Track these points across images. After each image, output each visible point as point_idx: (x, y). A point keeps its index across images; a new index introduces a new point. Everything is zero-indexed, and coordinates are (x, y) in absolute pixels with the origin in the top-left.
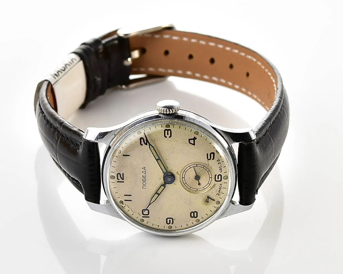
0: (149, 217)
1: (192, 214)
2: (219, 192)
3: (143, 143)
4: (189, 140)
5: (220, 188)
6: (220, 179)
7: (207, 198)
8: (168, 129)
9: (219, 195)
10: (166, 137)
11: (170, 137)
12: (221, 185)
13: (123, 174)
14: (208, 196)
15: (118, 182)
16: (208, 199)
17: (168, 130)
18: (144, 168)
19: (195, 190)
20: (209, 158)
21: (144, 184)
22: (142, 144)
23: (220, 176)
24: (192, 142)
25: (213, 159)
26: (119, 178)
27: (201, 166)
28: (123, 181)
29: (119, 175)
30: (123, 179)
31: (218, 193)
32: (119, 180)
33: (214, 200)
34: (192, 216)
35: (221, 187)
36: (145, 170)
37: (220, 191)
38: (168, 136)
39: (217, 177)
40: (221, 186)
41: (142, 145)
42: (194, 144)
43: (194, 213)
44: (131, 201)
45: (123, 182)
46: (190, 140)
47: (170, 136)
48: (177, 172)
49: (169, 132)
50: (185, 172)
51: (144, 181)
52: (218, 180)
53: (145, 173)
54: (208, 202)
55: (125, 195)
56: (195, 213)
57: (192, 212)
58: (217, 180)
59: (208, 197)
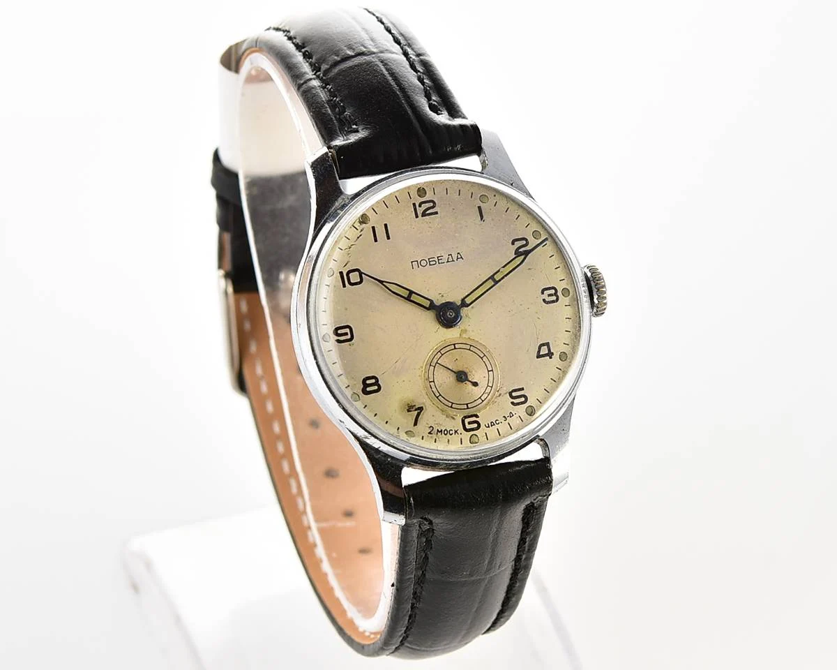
0: (344, 286)
1: (373, 381)
2: (438, 430)
3: (518, 244)
4: (547, 344)
5: (446, 432)
6: (468, 427)
7: (417, 407)
8: (559, 294)
9: (430, 433)
10: (543, 293)
11: (544, 300)
12: (456, 432)
13: (436, 213)
14: (422, 407)
15: (414, 204)
16: (416, 410)
17: (556, 294)
18: (459, 257)
19: (431, 376)
20: (514, 394)
21: (423, 263)
22: (516, 243)
23: (475, 425)
24: (544, 350)
25: (512, 403)
26: (425, 206)
27: (491, 379)
28: (420, 215)
29: (432, 204)
30: (424, 214)
31: (435, 430)
32: (420, 206)
33: (415, 424)
34: (368, 382)
35: (451, 432)
36: (455, 259)
37: (439, 434)
38: (545, 296)
39: (474, 419)
40: (454, 432)
41: (513, 243)
42: (539, 356)
43: (377, 383)
44: (376, 240)
45: (417, 217)
46: (546, 347)
47: (547, 300)
48: (465, 331)
49: (554, 298)
50: (468, 347)
51: (430, 262)
52: (467, 424)
53: (448, 262)
54: (409, 411)
55: (386, 225)
56: (376, 387)
57: (377, 381)
58: (466, 420)
59: (421, 409)
